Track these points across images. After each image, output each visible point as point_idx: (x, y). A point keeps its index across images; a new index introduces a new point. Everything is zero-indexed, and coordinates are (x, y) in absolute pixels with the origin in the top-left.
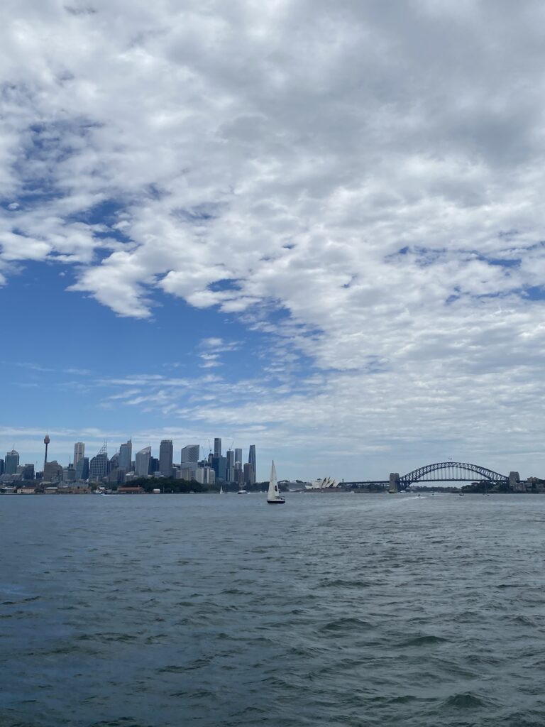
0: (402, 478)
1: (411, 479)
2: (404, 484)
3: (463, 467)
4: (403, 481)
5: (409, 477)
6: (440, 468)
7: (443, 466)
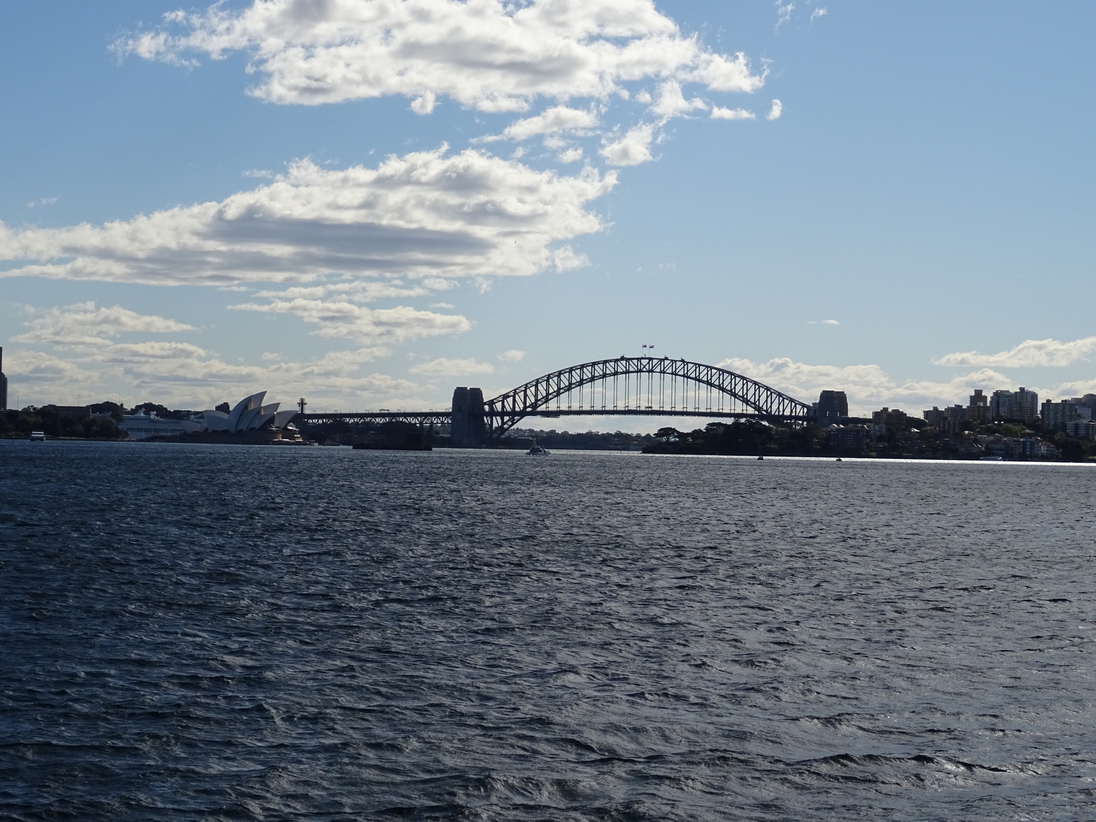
0: (491, 403)
1: (520, 406)
2: (497, 422)
3: (681, 373)
4: (493, 413)
5: (514, 401)
6: (610, 375)
7: (622, 366)
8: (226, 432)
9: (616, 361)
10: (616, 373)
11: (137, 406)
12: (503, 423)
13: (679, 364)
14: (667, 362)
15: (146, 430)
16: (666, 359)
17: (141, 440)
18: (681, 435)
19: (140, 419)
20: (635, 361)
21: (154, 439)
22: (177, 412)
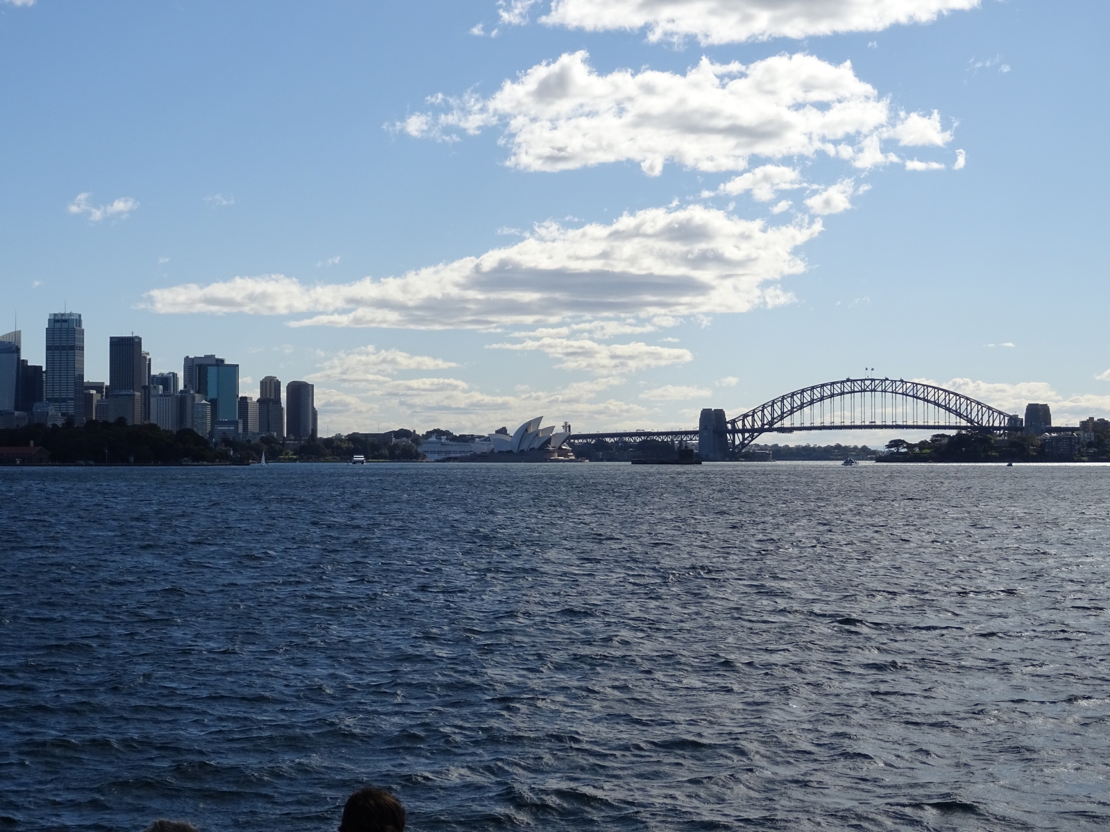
0: (733, 422)
1: (758, 424)
2: (738, 439)
3: (901, 391)
4: (734, 431)
5: (754, 420)
6: (838, 395)
7: (847, 387)
8: (510, 452)
9: (842, 382)
10: (842, 393)
11: (428, 432)
12: (744, 439)
13: (898, 383)
14: (887, 382)
15: (438, 452)
16: (887, 379)
17: (437, 461)
18: (910, 446)
19: (432, 443)
20: (859, 382)
21: (448, 460)
22: (462, 437)
